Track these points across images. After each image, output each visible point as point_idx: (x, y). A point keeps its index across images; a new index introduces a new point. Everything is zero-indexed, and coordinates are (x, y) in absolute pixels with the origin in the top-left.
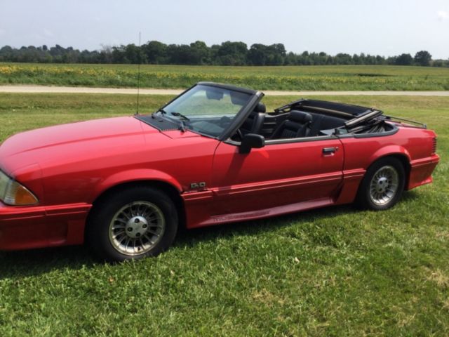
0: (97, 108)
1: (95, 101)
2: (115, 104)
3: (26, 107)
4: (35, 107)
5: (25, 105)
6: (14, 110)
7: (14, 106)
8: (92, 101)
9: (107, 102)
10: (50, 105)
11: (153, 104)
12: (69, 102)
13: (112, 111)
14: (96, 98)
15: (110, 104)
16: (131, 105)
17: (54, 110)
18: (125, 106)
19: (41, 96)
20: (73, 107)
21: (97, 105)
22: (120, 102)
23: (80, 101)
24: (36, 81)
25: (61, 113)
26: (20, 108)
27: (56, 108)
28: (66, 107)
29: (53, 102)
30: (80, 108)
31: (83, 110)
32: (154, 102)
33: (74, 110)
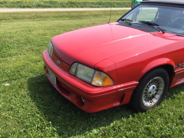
0: (42, 18)
1: (40, 15)
2: (49, 16)
3: (9, 19)
4: (13, 19)
5: (8, 18)
6: (4, 21)
7: (3, 18)
8: (38, 15)
9: (46, 15)
10: (20, 17)
11: (66, 16)
12: (28, 16)
13: (49, 19)
14: (40, 14)
15: (47, 16)
16: (56, 16)
17: (22, 20)
18: (54, 17)
19: (14, 13)
20: (30, 18)
21: (41, 17)
22: (51, 15)
23: (33, 15)
24: (5, 6)
25: (26, 21)
26: (6, 20)
27: (23, 19)
28: (28, 18)
29: (20, 16)
30: (34, 19)
31: (35, 19)
32: (66, 14)
33: (31, 20)
